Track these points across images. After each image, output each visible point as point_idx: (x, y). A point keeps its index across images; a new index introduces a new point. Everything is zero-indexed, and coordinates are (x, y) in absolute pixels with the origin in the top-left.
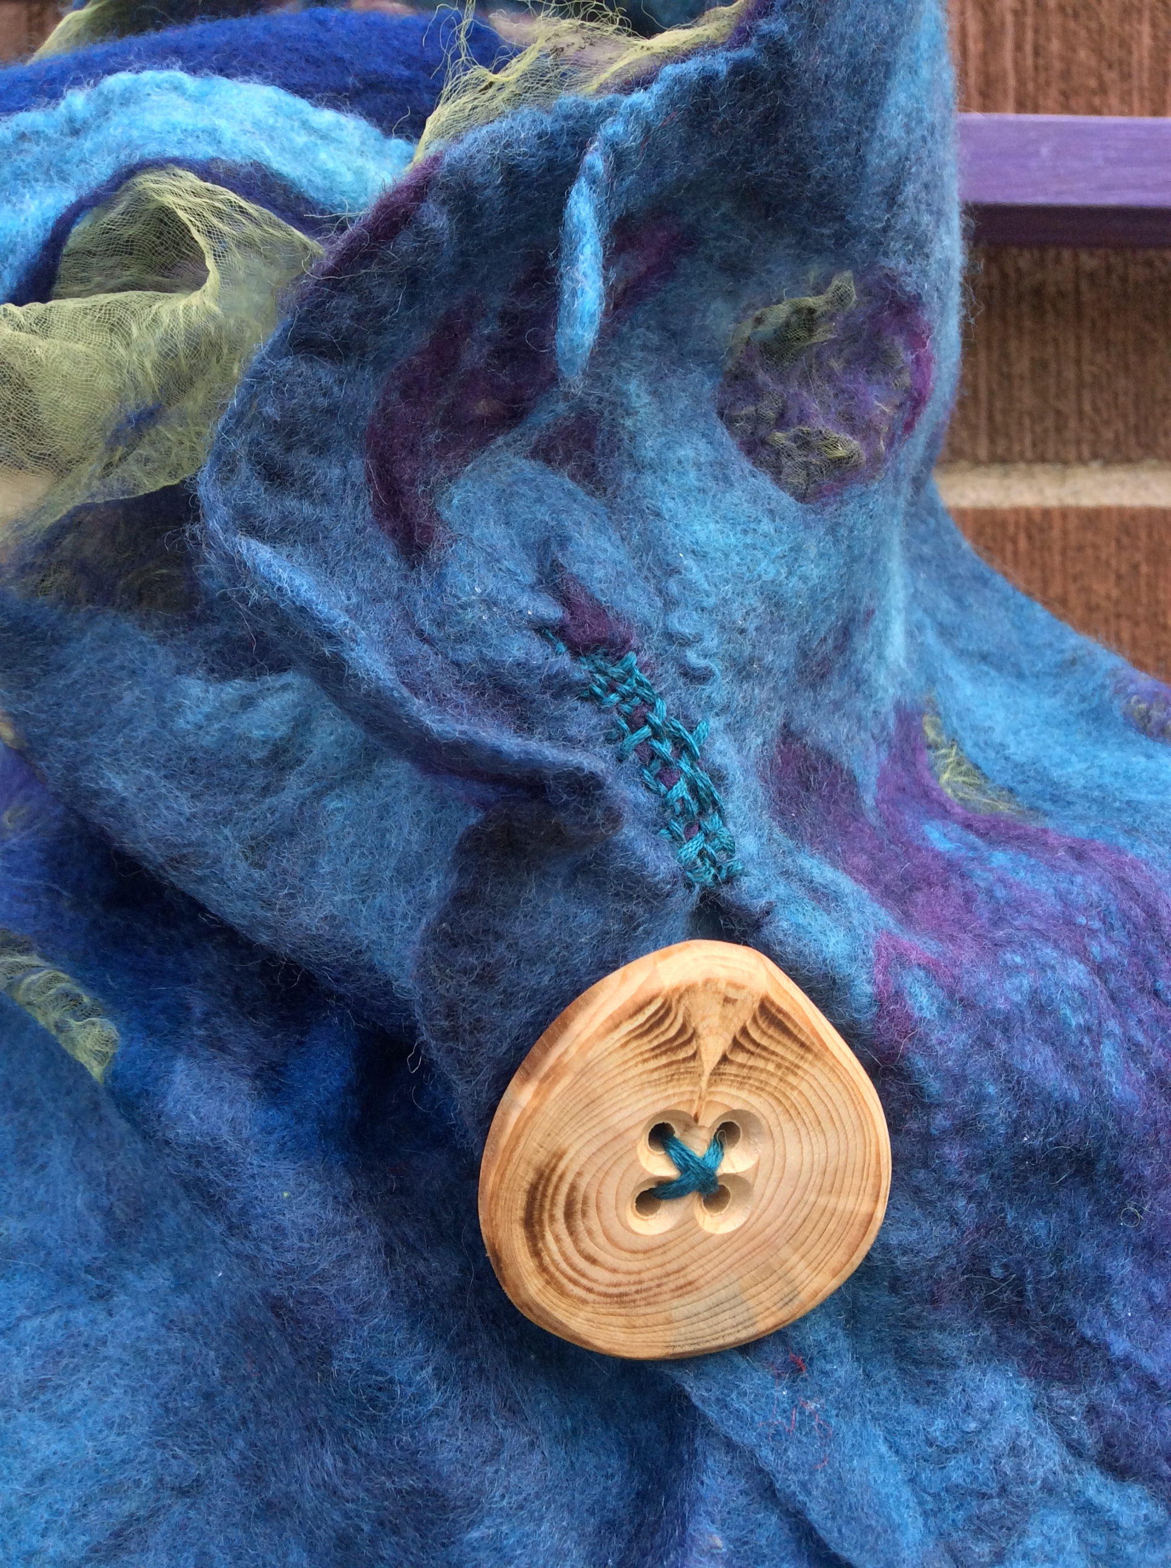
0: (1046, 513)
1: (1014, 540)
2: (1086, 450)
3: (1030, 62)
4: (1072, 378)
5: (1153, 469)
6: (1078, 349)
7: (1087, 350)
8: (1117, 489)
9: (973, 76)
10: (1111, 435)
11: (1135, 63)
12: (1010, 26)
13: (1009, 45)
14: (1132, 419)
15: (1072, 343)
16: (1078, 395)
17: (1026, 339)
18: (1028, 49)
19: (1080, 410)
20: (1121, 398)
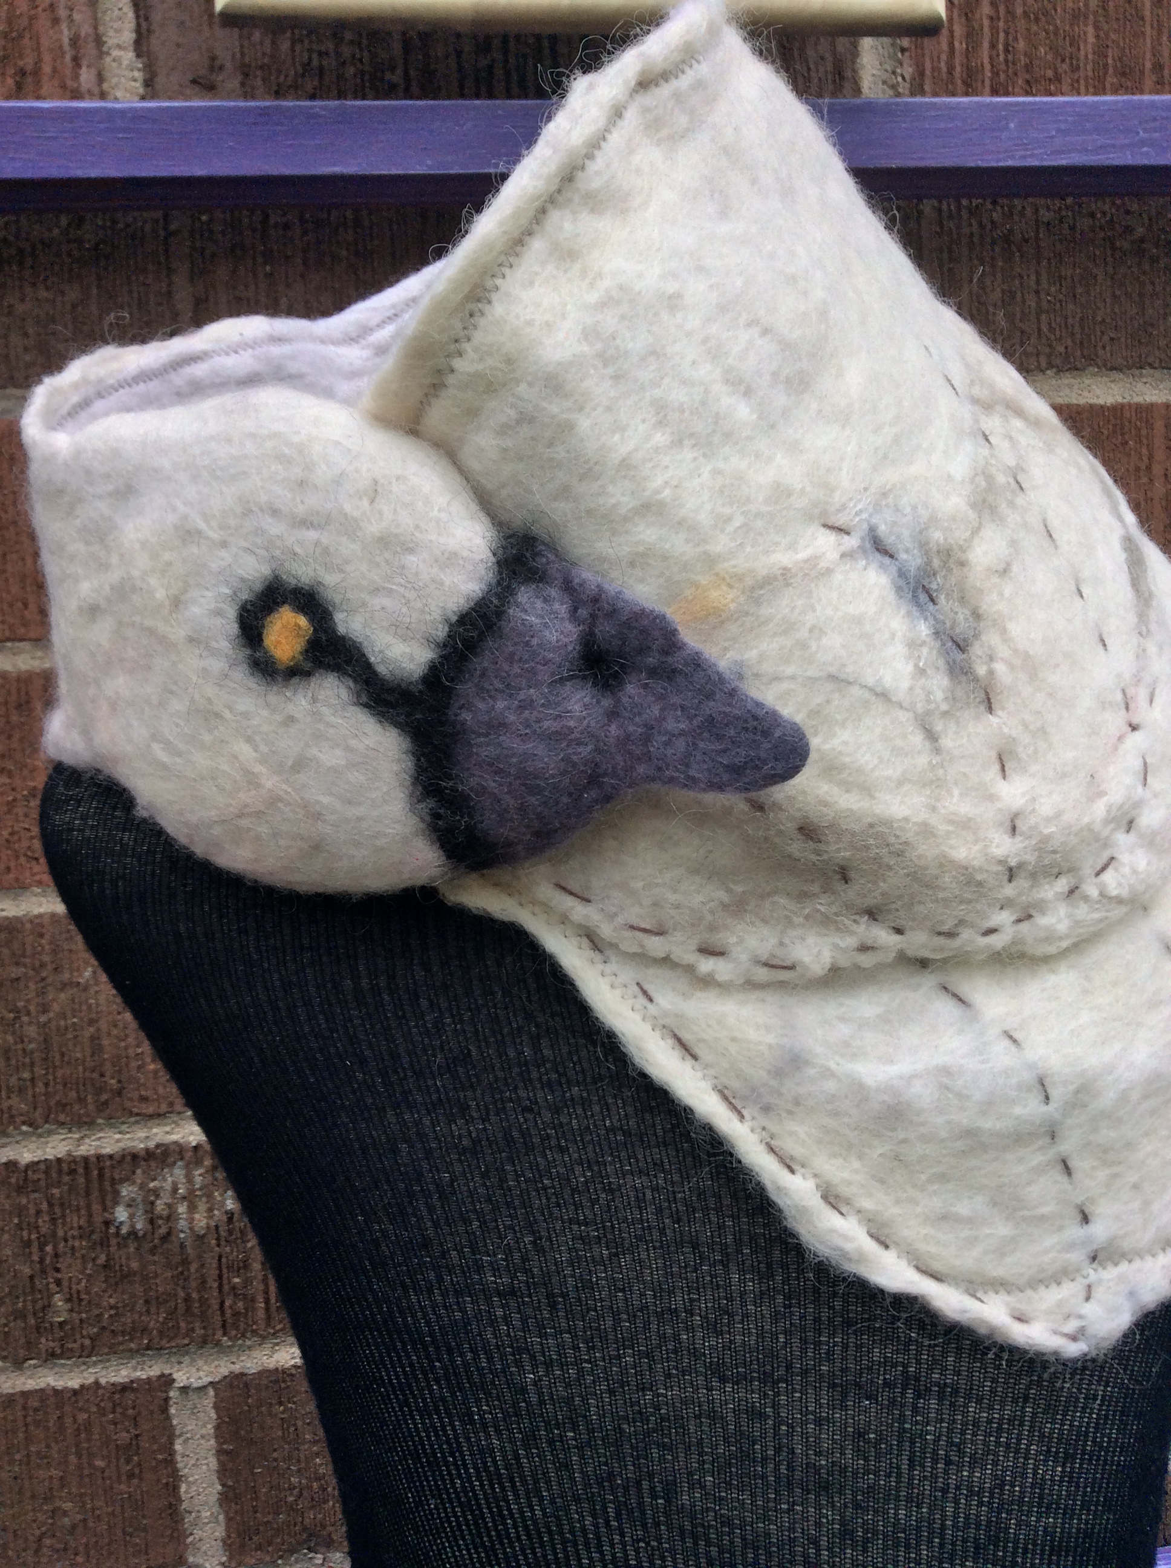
3: (1001, 58)
4: (1033, 305)
5: (1094, 375)
6: (1038, 283)
7: (1044, 284)
8: (1067, 391)
9: (958, 69)
10: (1062, 349)
11: (1082, 58)
12: (986, 30)
13: (986, 45)
14: (1078, 336)
15: (1033, 277)
16: (1038, 319)
17: (999, 275)
18: (1001, 47)
19: (1039, 330)
20: (1070, 320)
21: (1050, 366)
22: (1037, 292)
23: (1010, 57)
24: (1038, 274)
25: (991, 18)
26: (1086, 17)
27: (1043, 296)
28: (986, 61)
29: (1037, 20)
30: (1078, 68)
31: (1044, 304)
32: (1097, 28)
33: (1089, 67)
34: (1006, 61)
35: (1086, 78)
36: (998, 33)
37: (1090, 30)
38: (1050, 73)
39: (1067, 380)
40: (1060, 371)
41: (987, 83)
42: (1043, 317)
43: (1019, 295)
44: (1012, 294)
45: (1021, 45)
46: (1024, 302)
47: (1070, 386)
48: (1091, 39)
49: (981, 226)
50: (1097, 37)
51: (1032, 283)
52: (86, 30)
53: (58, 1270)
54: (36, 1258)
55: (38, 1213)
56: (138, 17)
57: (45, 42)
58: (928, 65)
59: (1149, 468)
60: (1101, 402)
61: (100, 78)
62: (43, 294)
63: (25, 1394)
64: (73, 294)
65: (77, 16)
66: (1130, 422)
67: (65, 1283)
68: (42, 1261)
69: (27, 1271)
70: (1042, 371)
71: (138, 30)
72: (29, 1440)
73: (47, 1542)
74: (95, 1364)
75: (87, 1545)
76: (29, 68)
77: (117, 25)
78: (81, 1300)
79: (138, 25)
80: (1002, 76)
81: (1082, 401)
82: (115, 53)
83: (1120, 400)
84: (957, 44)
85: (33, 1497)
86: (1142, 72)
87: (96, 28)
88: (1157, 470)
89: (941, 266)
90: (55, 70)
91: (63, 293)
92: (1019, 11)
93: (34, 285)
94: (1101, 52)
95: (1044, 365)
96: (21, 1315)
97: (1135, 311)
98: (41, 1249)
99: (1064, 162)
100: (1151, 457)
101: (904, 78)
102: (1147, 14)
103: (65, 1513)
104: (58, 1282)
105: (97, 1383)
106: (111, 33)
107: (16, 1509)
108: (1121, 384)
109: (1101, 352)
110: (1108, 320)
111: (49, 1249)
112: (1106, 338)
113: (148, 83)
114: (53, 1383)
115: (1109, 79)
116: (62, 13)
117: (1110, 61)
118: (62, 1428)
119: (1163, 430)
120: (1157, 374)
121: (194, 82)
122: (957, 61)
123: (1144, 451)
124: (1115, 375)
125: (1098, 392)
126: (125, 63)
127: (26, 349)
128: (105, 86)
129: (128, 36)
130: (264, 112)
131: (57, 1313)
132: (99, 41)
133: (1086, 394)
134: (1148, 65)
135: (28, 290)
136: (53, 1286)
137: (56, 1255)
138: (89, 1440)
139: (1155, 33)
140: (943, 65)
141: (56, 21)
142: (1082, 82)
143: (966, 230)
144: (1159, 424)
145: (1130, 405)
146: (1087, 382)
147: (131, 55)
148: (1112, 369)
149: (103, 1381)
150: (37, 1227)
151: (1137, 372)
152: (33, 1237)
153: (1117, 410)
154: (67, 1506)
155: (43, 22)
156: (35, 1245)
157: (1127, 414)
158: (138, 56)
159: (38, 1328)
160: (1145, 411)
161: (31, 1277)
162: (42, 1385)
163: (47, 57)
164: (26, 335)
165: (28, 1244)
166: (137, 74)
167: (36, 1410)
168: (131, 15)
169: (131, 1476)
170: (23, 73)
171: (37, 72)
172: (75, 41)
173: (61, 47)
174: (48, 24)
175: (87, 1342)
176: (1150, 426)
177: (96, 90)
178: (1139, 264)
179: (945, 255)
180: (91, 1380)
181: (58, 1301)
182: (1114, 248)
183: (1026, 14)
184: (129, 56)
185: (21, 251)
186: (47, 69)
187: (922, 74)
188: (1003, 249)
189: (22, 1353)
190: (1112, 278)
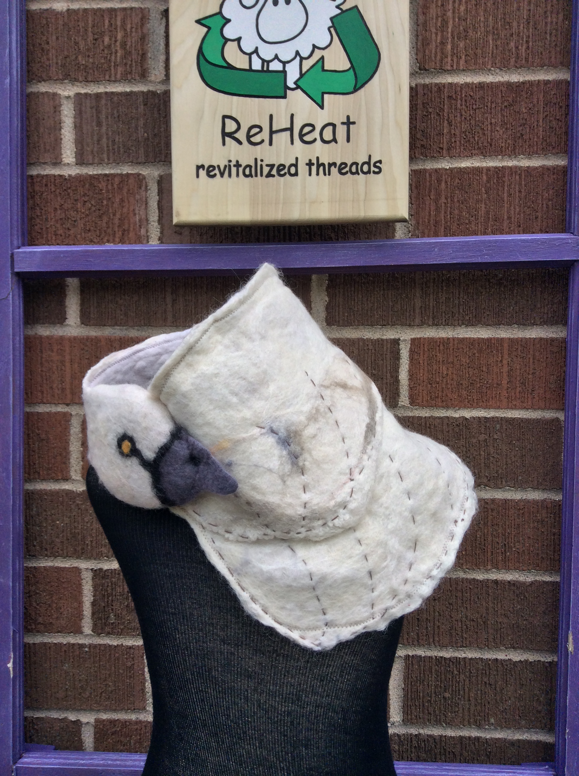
0: (448, 339)
1: (439, 346)
2: (460, 322)
3: (448, 217)
4: (457, 302)
5: (481, 327)
6: (459, 295)
7: (461, 296)
8: (470, 333)
9: (432, 221)
10: (468, 318)
11: (480, 216)
12: (443, 207)
13: (443, 212)
14: (474, 314)
15: (457, 293)
16: (459, 307)
17: (444, 292)
18: (448, 213)
19: (459, 312)
20: (471, 309)
21: (463, 324)
22: (459, 298)
23: (452, 216)
24: (459, 292)
25: (445, 203)
26: (481, 201)
27: (461, 299)
28: (443, 218)
29: (462, 203)
30: (478, 218)
31: (462, 303)
32: (485, 204)
33: (482, 219)
34: (450, 218)
35: (481, 222)
36: (447, 208)
37: (483, 206)
38: (467, 221)
39: (470, 329)
40: (467, 326)
41: (443, 225)
42: (461, 307)
43: (452, 299)
44: (449, 299)
45: (456, 212)
46: (453, 301)
47: (471, 331)
48: (483, 209)
49: (439, 276)
50: (485, 208)
51: (457, 296)
52: (143, 217)
53: (112, 605)
54: (106, 600)
55: (108, 586)
56: (159, 212)
57: (132, 221)
58: (421, 220)
59: (501, 361)
60: (483, 337)
61: (147, 231)
62: (127, 297)
63: (100, 645)
64: (136, 298)
65: (141, 213)
66: (494, 344)
67: (114, 610)
68: (108, 602)
69: (103, 605)
70: (460, 326)
71: (159, 217)
72: (100, 661)
73: (104, 694)
74: (122, 638)
75: (116, 698)
76: (126, 229)
77: (153, 215)
78: (119, 616)
79: (159, 215)
80: (449, 223)
81: (475, 337)
82: (152, 223)
83: (491, 336)
84: (432, 213)
85: (100, 679)
86: (503, 220)
87: (146, 216)
88: (505, 362)
89: (422, 289)
90: (134, 229)
91: (133, 297)
92: (456, 200)
93: (124, 295)
94: (488, 213)
95: (460, 324)
96: (100, 619)
97: (497, 304)
98: (108, 598)
99: (455, 262)
100: (502, 357)
101: (411, 225)
102: (506, 199)
103: (109, 686)
104: (112, 610)
105: (122, 644)
106: (151, 217)
107: (95, 682)
108: (491, 330)
109: (483, 319)
110: (487, 308)
111: (110, 598)
112: (485, 314)
113: (162, 233)
114: (109, 643)
115: (490, 223)
116: (137, 212)
117: (491, 216)
118: (110, 658)
119: (508, 347)
120: (506, 327)
121: (175, 232)
122: (432, 218)
123: (500, 355)
124: (489, 327)
125: (482, 333)
126: (155, 226)
127: (121, 315)
128: (148, 234)
129: (156, 218)
130: (190, 250)
131: (111, 620)
132: (147, 220)
133: (477, 334)
134: (506, 217)
135: (123, 297)
136: (110, 611)
137: (112, 601)
138: (118, 663)
139: (508, 206)
140: (427, 221)
141: (135, 214)
142: (479, 224)
143: (432, 277)
144: (506, 345)
145: (494, 338)
146: (478, 330)
147: (157, 224)
148: (487, 325)
149: (124, 644)
150: (107, 591)
151: (498, 326)
152: (106, 594)
153: (489, 340)
154: (110, 684)
155: (131, 214)
156: (106, 596)
157: (493, 342)
158: (159, 224)
159: (105, 623)
160: (501, 341)
161: (104, 607)
162: (105, 643)
163: (132, 226)
164: (121, 310)
165: (104, 596)
166: (158, 230)
167: (103, 651)
168: (157, 211)
169: (131, 677)
170: (124, 230)
171: (128, 230)
172: (140, 220)
173: (136, 222)
174: (132, 215)
175: (120, 630)
176: (502, 346)
177: (146, 235)
178: (500, 288)
179: (424, 286)
180: (120, 643)
181: (112, 616)
182: (490, 282)
183: (458, 201)
184: (156, 224)
185: (121, 284)
186: (131, 229)
187: (418, 223)
188: (446, 283)
189: (100, 631)
190: (489, 293)
